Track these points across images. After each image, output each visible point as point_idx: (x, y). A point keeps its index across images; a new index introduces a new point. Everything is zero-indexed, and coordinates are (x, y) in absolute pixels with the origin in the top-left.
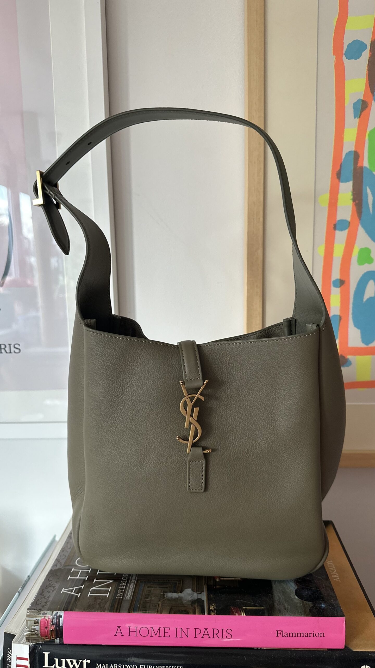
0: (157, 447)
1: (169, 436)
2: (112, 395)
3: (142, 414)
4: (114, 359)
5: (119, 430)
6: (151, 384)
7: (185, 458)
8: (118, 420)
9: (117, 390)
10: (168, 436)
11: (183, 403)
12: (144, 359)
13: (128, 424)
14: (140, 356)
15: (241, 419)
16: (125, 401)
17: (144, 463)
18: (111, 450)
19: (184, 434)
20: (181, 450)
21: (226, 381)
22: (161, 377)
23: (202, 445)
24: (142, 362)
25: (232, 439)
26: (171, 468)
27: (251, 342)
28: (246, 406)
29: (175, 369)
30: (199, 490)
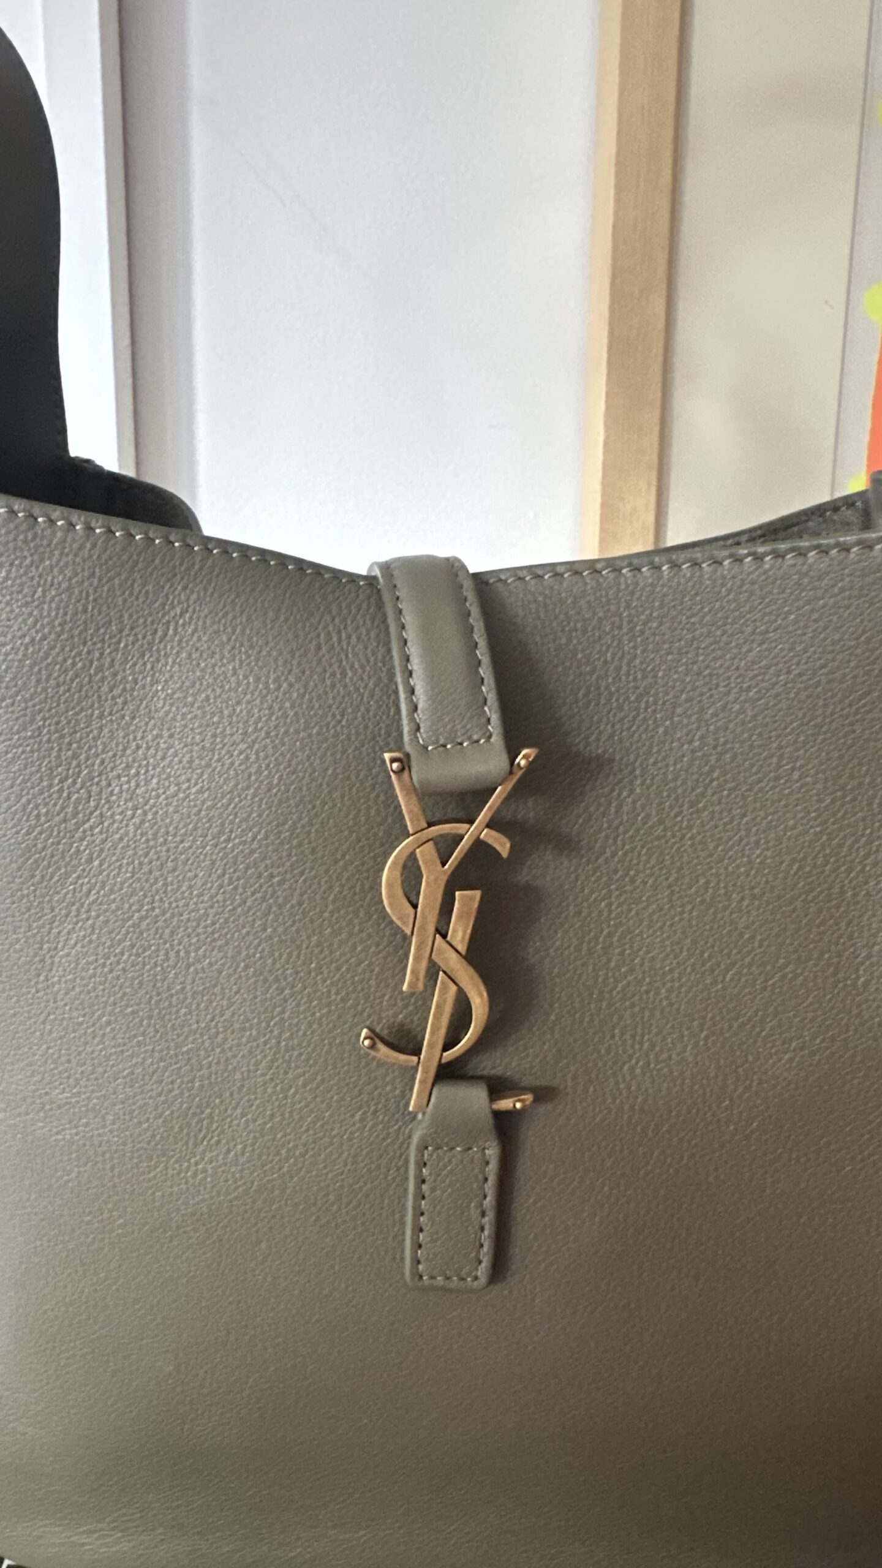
0: (263, 1075)
1: (320, 1025)
2: (38, 816)
3: (185, 917)
4: (44, 638)
5: (77, 990)
6: (232, 764)
7: (400, 1128)
8: (73, 942)
9: (61, 791)
10: (315, 1026)
11: (399, 867)
12: (199, 639)
13: (118, 963)
14: (177, 623)
15: (681, 949)
16: (102, 850)
17: (196, 1145)
18: (43, 1078)
19: (395, 1016)
20: (380, 1095)
21: (611, 760)
22: (286, 732)
23: (484, 1068)
24: (190, 655)
25: (629, 1042)
26: (330, 1176)
27: (758, 558)
28: (708, 882)
29: (357, 689)
30: (463, 1279)
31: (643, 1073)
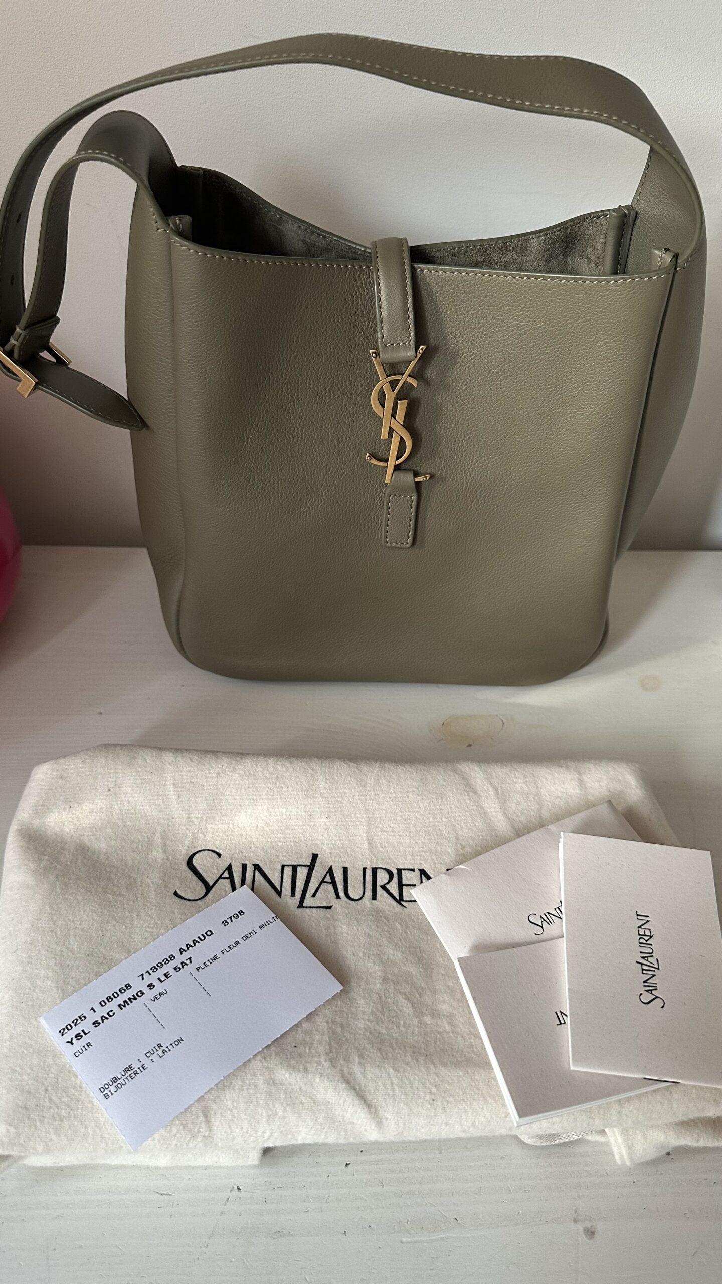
1: (353, 452)
7: (382, 489)
11: (377, 392)
15: (490, 426)
20: (374, 477)
30: (402, 543)
31: (472, 471)
